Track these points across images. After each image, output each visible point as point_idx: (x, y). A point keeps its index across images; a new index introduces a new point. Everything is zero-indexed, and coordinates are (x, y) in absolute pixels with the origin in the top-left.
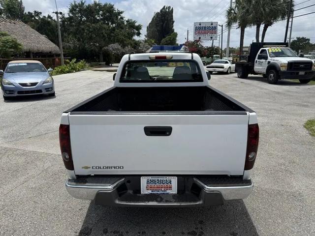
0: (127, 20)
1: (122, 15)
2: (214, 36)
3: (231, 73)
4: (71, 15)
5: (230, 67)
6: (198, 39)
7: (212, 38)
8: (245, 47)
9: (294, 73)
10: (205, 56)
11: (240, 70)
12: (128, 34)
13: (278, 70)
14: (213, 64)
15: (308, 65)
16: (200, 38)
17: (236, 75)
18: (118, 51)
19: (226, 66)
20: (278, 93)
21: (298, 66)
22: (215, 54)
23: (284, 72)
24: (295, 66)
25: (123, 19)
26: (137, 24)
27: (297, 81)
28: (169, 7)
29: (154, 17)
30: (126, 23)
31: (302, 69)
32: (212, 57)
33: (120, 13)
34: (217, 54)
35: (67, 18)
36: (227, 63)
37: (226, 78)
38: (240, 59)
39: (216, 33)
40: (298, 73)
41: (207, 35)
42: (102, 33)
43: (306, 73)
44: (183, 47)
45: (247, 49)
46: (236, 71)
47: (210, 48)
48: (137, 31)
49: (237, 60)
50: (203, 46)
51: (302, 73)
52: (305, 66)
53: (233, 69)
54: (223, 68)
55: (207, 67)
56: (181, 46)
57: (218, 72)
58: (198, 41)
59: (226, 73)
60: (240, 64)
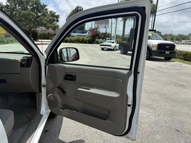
0: (50, 11)
1: (47, 7)
2: (107, 26)
3: (116, 50)
4: (8, 4)
5: (116, 46)
6: (97, 27)
7: (105, 27)
8: (126, 35)
9: (162, 52)
10: (101, 38)
11: (122, 48)
12: (50, 20)
13: (150, 49)
14: (104, 43)
15: (171, 46)
16: (98, 26)
17: (119, 51)
18: (45, 32)
19: (113, 45)
20: (153, 69)
21: (165, 47)
22: (107, 37)
23: (155, 51)
24: (162, 47)
25: (47, 10)
26: (56, 14)
27: (163, 58)
28: (81, 7)
29: (72, 12)
30: (49, 13)
31: (168, 50)
32: (106, 39)
33: (45, 6)
34: (109, 37)
35: (5, 6)
36: (113, 43)
37: (112, 53)
38: (122, 41)
39: (108, 24)
40: (165, 52)
41: (102, 25)
42: (30, 18)
43: (170, 53)
44: (88, 31)
45: (127, 36)
46: (120, 49)
47: (104, 33)
48: (56, 19)
49: (120, 40)
50: (100, 32)
51: (168, 52)
52: (170, 47)
53: (117, 48)
54: (111, 46)
55: (100, 45)
56: (87, 31)
57: (108, 49)
58: (97, 28)
59: (113, 50)
60: (122, 44)
